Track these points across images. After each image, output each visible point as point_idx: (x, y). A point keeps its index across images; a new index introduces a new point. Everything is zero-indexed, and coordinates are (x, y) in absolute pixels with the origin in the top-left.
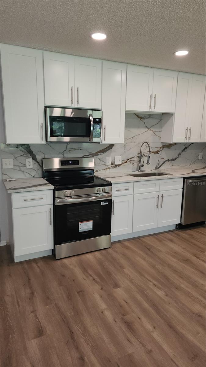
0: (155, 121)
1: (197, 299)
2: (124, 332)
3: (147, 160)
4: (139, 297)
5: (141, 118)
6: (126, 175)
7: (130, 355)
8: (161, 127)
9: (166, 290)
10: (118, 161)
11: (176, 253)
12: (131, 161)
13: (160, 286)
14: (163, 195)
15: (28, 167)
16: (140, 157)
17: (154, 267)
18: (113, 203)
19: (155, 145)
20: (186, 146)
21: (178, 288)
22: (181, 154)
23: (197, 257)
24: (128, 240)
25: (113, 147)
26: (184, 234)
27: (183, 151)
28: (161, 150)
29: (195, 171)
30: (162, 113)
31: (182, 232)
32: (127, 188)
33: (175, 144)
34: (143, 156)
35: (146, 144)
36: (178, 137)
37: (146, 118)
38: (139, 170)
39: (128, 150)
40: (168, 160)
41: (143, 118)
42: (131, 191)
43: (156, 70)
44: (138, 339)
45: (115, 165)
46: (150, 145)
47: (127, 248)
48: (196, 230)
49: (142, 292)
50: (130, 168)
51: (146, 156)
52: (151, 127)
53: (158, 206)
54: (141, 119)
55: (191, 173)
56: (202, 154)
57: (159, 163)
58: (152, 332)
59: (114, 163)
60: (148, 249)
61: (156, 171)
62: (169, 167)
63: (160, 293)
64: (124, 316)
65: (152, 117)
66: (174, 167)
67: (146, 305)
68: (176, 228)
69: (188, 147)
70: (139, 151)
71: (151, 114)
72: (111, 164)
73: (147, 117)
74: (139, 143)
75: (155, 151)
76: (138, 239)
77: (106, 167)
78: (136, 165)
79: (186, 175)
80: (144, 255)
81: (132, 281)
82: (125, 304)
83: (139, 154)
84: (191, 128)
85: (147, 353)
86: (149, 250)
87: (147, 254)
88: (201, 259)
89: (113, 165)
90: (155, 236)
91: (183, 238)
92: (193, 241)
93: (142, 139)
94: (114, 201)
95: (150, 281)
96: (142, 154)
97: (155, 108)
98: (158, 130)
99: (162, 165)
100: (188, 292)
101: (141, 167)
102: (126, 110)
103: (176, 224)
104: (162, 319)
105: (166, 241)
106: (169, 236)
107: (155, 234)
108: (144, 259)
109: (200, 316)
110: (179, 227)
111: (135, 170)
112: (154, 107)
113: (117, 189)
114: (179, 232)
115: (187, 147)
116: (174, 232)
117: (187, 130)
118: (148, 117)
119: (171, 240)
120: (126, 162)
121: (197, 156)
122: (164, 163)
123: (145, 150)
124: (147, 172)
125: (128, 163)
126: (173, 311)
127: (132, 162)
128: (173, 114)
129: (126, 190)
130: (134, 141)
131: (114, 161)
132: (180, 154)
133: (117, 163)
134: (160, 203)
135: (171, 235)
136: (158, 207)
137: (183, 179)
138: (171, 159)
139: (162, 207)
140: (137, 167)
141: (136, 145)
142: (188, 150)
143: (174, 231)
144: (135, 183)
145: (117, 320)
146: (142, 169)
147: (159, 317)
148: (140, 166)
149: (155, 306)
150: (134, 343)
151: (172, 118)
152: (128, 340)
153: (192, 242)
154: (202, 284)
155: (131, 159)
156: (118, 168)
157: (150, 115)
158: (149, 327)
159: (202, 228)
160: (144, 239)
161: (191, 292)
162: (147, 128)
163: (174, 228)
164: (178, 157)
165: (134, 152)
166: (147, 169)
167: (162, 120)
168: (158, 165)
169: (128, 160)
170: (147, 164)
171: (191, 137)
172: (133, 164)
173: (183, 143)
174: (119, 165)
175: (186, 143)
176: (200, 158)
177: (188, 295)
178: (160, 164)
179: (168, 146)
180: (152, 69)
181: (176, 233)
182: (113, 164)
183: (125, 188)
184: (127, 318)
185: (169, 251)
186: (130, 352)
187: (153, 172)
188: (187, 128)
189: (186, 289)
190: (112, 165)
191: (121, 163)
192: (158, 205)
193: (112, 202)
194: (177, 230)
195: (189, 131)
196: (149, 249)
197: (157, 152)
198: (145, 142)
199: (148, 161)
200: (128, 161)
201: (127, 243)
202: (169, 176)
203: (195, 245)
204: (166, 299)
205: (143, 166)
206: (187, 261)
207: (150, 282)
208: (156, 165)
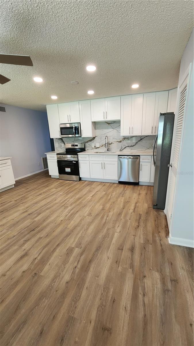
10: (98, 146)
14: (104, 163)
15: (63, 147)
19: (119, 137)
22: (137, 143)
25: (95, 139)
27: (139, 141)
28: (123, 141)
33: (133, 137)
37: (112, 123)
39: (103, 140)
40: (128, 146)
42: (88, 159)
50: (103, 150)
54: (109, 124)
62: (129, 150)
72: (95, 147)
77: (92, 148)
99: (124, 149)
102: (92, 121)
113: (81, 157)
115: (143, 138)
120: (102, 146)
121: (151, 145)
133: (97, 146)
137: (117, 156)
138: (130, 146)
142: (143, 141)
144: (89, 155)
155: (105, 145)
162: (113, 128)
164: (135, 145)
168: (122, 149)
173: (139, 136)
174: (98, 148)
188: (130, 127)
192: (102, 167)
197: (120, 142)
208: (120, 149)
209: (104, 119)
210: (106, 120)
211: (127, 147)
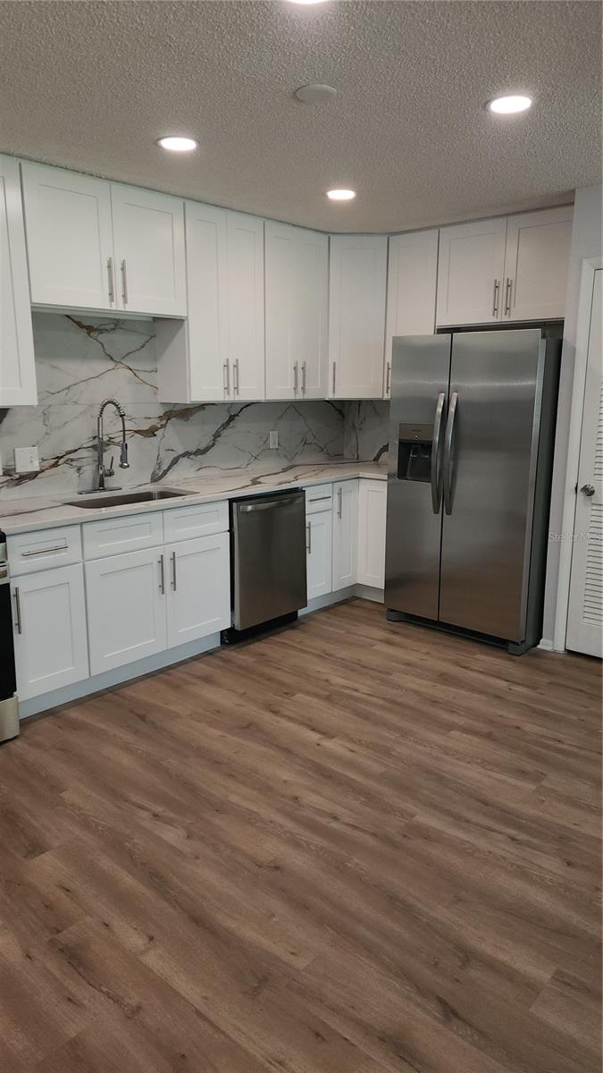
0: (134, 341)
1: (272, 825)
2: (56, 979)
3: (120, 454)
4: (107, 864)
5: (90, 329)
6: (55, 504)
7: (74, 1044)
8: (156, 358)
9: (189, 821)
10: (27, 461)
11: (218, 712)
12: (72, 460)
13: (172, 815)
14: (174, 553)
16: (100, 446)
17: (155, 766)
18: (17, 596)
19: (143, 410)
20: (234, 413)
21: (221, 808)
22: (219, 436)
23: (273, 712)
24: (78, 703)
25: (5, 420)
26: (242, 656)
27: (225, 426)
28: (163, 426)
29: (260, 480)
30: (154, 318)
31: (238, 650)
32: (61, 543)
33: (203, 406)
34: (109, 445)
35: (111, 407)
36: (205, 386)
37: (107, 330)
38: (101, 485)
39: (59, 428)
40: (187, 454)
41: (96, 330)
42: (73, 553)
43: (115, 187)
44: (100, 985)
45: (17, 476)
46: (127, 410)
47: (76, 726)
48: (276, 638)
49: (117, 845)
50: (70, 483)
51: (118, 444)
52: (124, 357)
53: (162, 586)
54: (89, 334)
55: (247, 486)
56: (276, 433)
57: (159, 465)
58: (143, 953)
59: (15, 469)
60: (140, 716)
61: (153, 488)
62: (191, 473)
63: (172, 835)
64: (59, 931)
65: (122, 326)
66: (203, 472)
67: (128, 880)
68: (222, 642)
69: (237, 415)
70: (94, 430)
71: (117, 317)
72: (4, 474)
73: (108, 327)
74: (92, 406)
75: (145, 427)
76: (111, 694)
78: (89, 471)
79: (237, 492)
80: (128, 737)
81: (86, 824)
82: (62, 895)
83: (94, 438)
84: (237, 360)
85: (129, 1018)
86: (144, 720)
87: (136, 732)
88: (283, 716)
89: (10, 475)
90: (161, 675)
91: (240, 667)
92: (267, 670)
93: (100, 391)
94: (17, 589)
95: (142, 808)
96: (106, 439)
97: (125, 302)
98: (149, 368)
99: (169, 468)
100: (250, 810)
101: (106, 479)
102: (31, 303)
103: (222, 632)
104: (174, 907)
105: (194, 684)
106: (201, 668)
107: (161, 671)
108: (127, 749)
109: (277, 868)
110: (230, 637)
111: (89, 487)
112: (124, 296)
113: (25, 550)
114: (231, 653)
115: (235, 416)
116: (218, 654)
117: (226, 366)
118: (112, 326)
119: (207, 680)
120: (56, 465)
121: (265, 440)
122: (175, 461)
123: (112, 427)
124: (126, 491)
125: (63, 468)
126: (206, 877)
127: (74, 463)
128: (183, 320)
129: (57, 549)
130: (75, 399)
131: (13, 463)
132: (217, 435)
133: (23, 467)
134: (168, 580)
135: (209, 665)
136: (163, 589)
137: (227, 503)
138: (194, 450)
139: (175, 590)
140: (94, 478)
141: (82, 413)
142: (239, 424)
143: (218, 651)
144: (86, 527)
145: (34, 952)
146: (109, 482)
147: (166, 904)
148: (102, 475)
149: (156, 878)
150: (86, 1002)
151: (180, 332)
152: (69, 999)
153: (262, 675)
154: (285, 782)
155: (72, 456)
156: (29, 485)
157: (118, 320)
158: (135, 940)
159: (289, 633)
160: (128, 692)
161: (256, 810)
162: (112, 359)
163: (217, 643)
164: (213, 445)
165: (78, 433)
166: (125, 482)
167: (155, 336)
168: (159, 468)
169: (62, 457)
170: (121, 466)
171: (240, 387)
172: (79, 469)
173: (224, 404)
174: (32, 476)
175: (232, 404)
176: (273, 444)
177: (249, 818)
178: (165, 467)
179: (184, 413)
180: (106, 184)
181: (221, 658)
182: (12, 473)
183: (53, 545)
184: (70, 935)
185: (200, 710)
186: (73, 1035)
187: (143, 490)
188: (228, 360)
189: (244, 804)
190: (8, 478)
191: (38, 469)
192: (163, 583)
193: (12, 592)
194: (224, 649)
195: (231, 369)
196: (142, 718)
197: (151, 433)
198: (107, 403)
199: (124, 458)
200: (61, 461)
201: (73, 714)
202: (188, 499)
203: (270, 679)
204: (188, 847)
205: (111, 474)
206: (249, 728)
207: (142, 811)
208: (152, 470)
209: (112, 300)
210: (121, 308)
211: (183, 455)
